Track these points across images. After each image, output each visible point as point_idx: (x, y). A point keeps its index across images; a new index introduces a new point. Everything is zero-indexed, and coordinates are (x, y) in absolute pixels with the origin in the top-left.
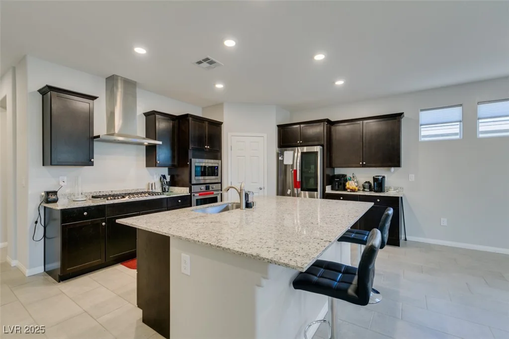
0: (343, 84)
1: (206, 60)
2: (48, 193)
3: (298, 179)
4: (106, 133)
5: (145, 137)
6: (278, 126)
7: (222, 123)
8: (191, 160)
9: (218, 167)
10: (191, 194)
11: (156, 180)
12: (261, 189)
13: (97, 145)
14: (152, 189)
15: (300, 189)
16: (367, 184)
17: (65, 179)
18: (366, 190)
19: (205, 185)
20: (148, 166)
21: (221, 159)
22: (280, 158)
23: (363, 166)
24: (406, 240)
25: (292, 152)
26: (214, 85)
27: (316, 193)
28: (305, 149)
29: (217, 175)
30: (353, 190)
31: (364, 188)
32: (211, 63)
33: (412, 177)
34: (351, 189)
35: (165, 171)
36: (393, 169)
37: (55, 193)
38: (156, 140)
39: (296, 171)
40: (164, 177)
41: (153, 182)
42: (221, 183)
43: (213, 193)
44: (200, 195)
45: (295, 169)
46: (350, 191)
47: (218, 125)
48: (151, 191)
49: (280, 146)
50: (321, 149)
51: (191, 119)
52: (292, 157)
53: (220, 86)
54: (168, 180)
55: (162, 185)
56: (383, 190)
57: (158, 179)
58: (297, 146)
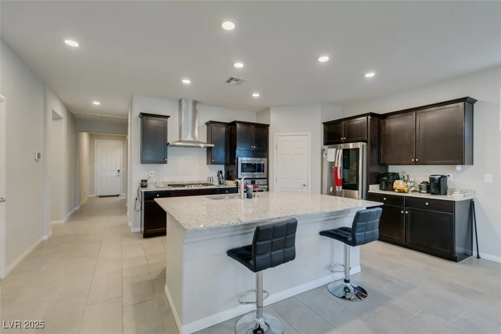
0: (374, 76)
1: (232, 79)
2: (142, 181)
3: (339, 177)
4: (178, 140)
5: (206, 142)
6: (324, 123)
7: (268, 125)
8: (238, 158)
9: (264, 164)
10: (237, 187)
11: (214, 174)
12: (305, 185)
13: (169, 149)
14: (210, 181)
15: (341, 187)
16: (423, 184)
17: (153, 172)
18: (422, 191)
19: (250, 180)
20: (207, 163)
21: (267, 157)
22: (324, 156)
23: (416, 163)
24: (478, 257)
25: (334, 150)
26: (252, 94)
27: (357, 191)
28: (351, 146)
29: (263, 172)
30: (400, 191)
31: (421, 189)
32: (237, 80)
33: (489, 178)
34: (399, 190)
35: (222, 168)
36: (459, 167)
37: (146, 181)
38: (212, 143)
39: (336, 169)
40: (221, 172)
41: (211, 176)
42: (267, 178)
43: (258, 187)
45: (336, 166)
46: (398, 192)
47: (266, 127)
48: (209, 183)
49: (326, 144)
50: (363, 146)
51: (238, 124)
52: (334, 155)
53: (256, 95)
54: (223, 175)
55: (219, 179)
56: (442, 192)
57: (216, 174)
58: (341, 142)
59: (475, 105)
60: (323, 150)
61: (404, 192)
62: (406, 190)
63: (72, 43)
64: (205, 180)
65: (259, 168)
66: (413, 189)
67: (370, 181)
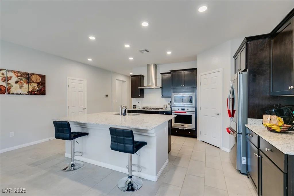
4: (147, 85)
6: (233, 57)
7: (197, 69)
8: (171, 93)
9: (192, 97)
10: (171, 111)
11: (167, 103)
12: (219, 114)
14: (165, 107)
17: (138, 102)
19: (181, 108)
26: (166, 53)
29: (192, 102)
37: (135, 105)
42: (194, 107)
44: (175, 112)
47: (194, 70)
51: (172, 72)
53: (169, 53)
63: (90, 60)
64: (162, 106)
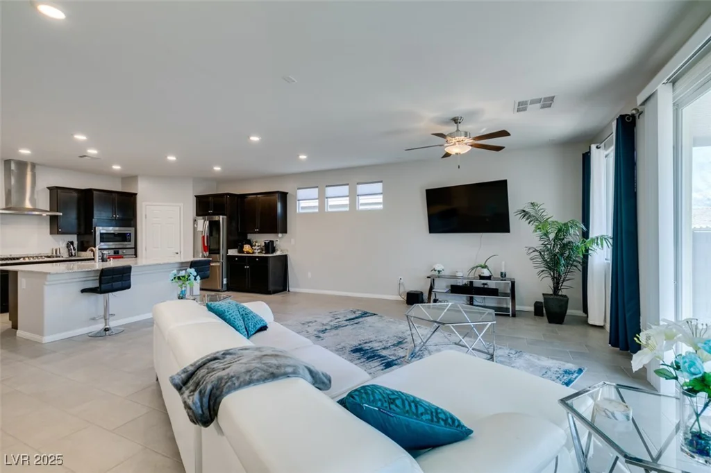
3: (206, 244)
4: (4, 207)
5: (49, 210)
6: (196, 196)
7: (136, 194)
8: (95, 228)
11: (62, 246)
12: (177, 253)
14: (56, 253)
15: (208, 253)
16: (263, 247)
18: (262, 252)
19: (113, 250)
20: (51, 233)
21: (135, 226)
22: (195, 225)
23: (258, 232)
24: (289, 291)
25: (203, 220)
26: (112, 166)
27: (218, 255)
28: (216, 218)
29: (130, 241)
30: (248, 253)
31: (262, 250)
32: (91, 157)
33: (293, 240)
34: (245, 252)
35: (74, 238)
36: (280, 235)
38: (57, 211)
39: (204, 237)
40: (72, 243)
41: (57, 247)
42: (135, 248)
43: (122, 257)
45: (204, 234)
47: (133, 196)
48: (55, 255)
49: (198, 215)
50: (223, 219)
51: (94, 192)
52: (203, 225)
53: (116, 167)
54: (76, 246)
55: (69, 250)
56: (270, 251)
57: (64, 245)
58: (209, 214)
59: (288, 195)
60: (195, 221)
61: (249, 253)
62: (251, 251)
64: (47, 251)
65: (123, 237)
66: (259, 251)
67: (230, 246)
